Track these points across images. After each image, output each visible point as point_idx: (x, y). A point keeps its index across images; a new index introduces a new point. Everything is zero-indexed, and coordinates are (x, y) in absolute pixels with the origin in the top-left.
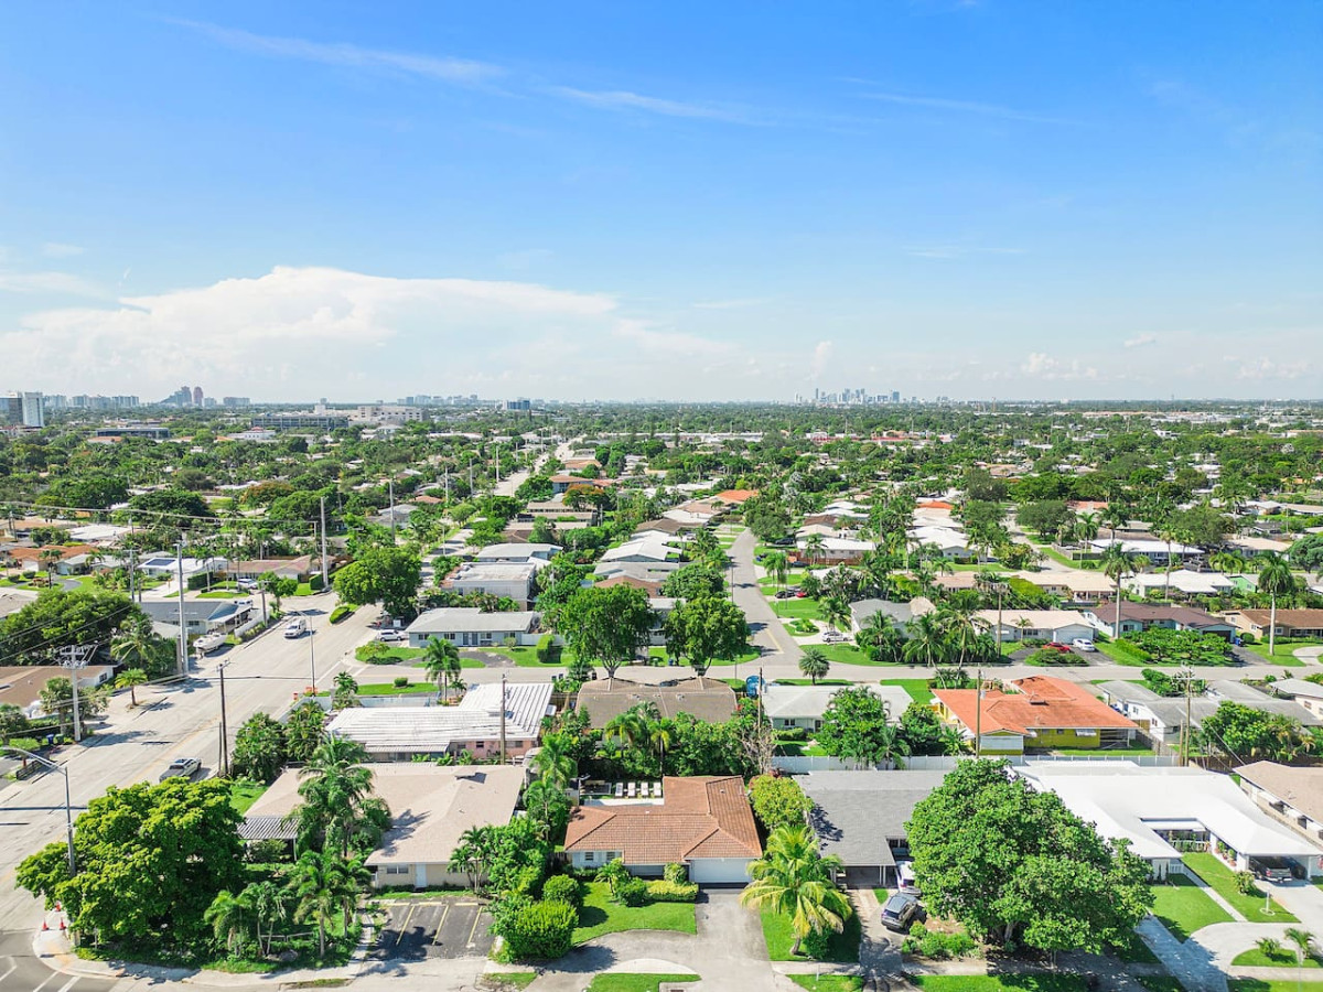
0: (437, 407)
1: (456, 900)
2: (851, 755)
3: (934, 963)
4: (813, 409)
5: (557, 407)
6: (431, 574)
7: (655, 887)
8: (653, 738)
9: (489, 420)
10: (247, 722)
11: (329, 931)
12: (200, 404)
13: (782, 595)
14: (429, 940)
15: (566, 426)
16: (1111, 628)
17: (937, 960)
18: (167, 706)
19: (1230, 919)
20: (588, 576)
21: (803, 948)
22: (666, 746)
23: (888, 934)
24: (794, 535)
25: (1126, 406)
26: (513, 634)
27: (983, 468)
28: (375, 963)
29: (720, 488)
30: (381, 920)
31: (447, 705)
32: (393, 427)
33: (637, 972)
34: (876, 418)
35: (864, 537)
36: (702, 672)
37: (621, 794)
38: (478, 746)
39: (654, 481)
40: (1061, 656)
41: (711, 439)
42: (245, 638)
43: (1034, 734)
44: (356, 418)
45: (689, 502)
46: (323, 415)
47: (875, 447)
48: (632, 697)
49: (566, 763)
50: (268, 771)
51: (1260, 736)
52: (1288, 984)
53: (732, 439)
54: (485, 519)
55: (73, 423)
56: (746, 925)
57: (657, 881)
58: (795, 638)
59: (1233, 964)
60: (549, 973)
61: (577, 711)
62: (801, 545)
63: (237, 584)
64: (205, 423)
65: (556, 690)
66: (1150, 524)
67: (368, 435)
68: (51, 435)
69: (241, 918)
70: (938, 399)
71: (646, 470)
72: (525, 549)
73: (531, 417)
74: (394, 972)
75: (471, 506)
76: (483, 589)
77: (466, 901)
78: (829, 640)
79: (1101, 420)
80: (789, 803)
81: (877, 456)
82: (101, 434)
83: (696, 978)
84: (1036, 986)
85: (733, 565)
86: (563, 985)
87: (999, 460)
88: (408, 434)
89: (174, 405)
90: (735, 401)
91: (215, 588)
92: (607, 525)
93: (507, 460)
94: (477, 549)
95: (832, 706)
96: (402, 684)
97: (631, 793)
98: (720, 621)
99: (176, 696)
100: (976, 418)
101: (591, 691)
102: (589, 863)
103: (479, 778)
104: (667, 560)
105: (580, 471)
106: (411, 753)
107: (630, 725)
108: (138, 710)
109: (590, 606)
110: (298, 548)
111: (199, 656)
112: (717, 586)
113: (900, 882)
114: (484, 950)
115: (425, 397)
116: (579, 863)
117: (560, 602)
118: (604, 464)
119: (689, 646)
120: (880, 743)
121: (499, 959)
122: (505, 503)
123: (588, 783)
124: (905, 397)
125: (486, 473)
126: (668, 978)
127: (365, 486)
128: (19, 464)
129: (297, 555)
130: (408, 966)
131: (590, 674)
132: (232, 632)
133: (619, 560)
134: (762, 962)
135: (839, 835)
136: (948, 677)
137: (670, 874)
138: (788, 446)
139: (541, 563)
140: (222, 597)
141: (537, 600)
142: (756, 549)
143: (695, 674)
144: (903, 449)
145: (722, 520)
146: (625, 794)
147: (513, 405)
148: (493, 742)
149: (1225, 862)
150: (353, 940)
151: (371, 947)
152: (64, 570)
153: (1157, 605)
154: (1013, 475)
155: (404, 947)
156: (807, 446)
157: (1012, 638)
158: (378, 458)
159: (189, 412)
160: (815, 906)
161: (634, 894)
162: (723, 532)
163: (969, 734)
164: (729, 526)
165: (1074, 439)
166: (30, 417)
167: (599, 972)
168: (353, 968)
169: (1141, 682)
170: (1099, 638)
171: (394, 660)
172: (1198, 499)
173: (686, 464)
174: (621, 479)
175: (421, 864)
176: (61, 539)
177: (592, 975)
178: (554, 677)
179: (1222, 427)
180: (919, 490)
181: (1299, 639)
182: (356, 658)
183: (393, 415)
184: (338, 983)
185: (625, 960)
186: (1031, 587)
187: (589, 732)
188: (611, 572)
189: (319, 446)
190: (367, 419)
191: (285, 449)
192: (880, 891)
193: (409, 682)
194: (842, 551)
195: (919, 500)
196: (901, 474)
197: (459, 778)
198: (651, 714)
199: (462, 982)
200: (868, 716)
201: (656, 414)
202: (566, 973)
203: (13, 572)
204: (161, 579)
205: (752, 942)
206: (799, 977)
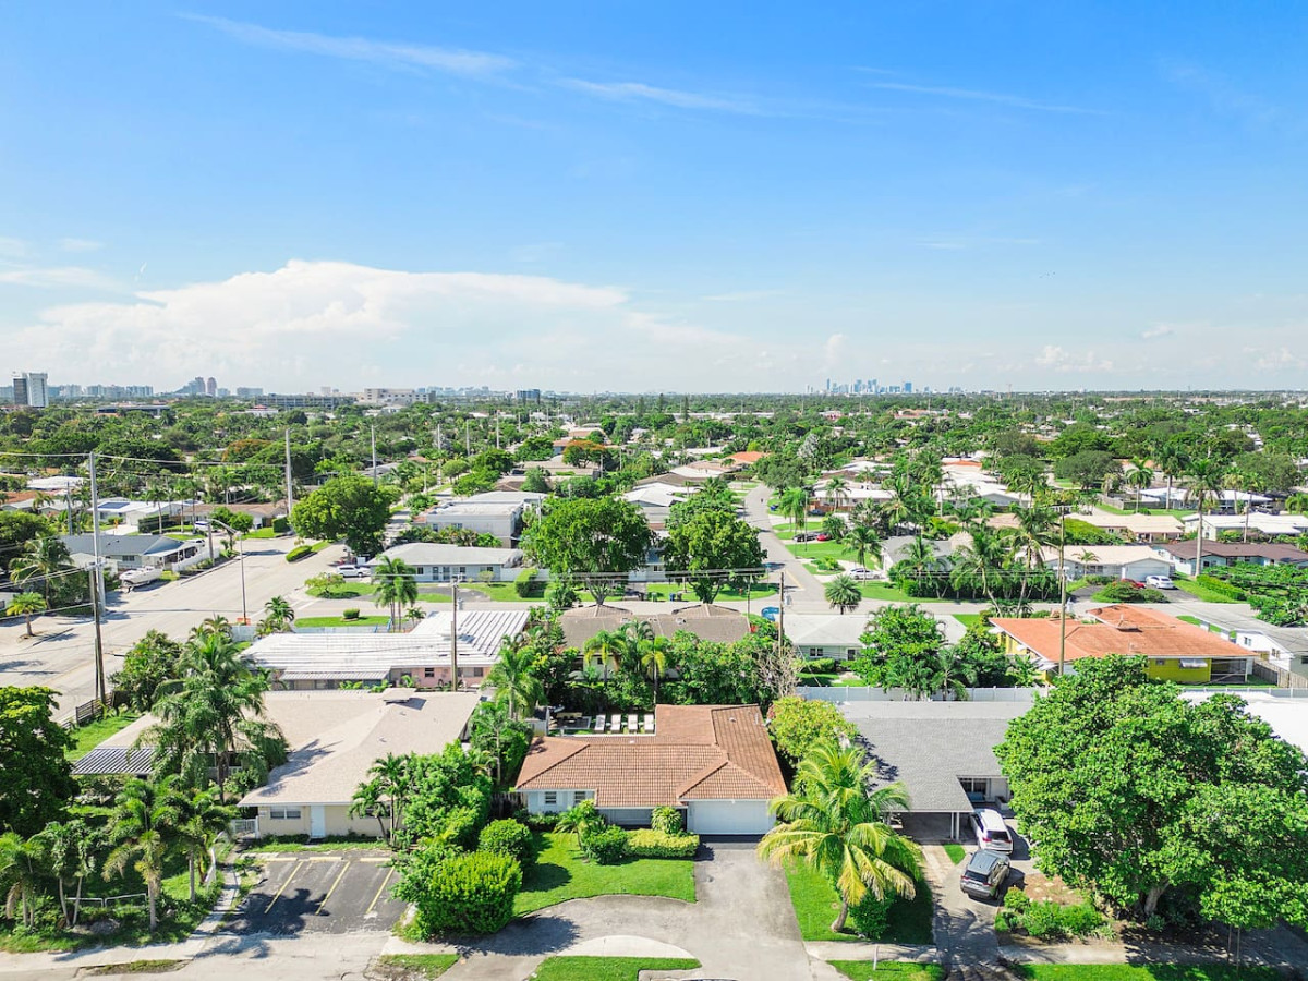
1: (363, 855)
2: (898, 683)
3: (1046, 947)
4: (825, 397)
5: (567, 396)
7: (640, 839)
8: (645, 661)
10: (138, 642)
12: (212, 393)
14: (313, 908)
16: (1188, 565)
18: (69, 636)
21: (851, 922)
22: (662, 673)
23: (972, 905)
26: (489, 567)
28: (228, 938)
29: (730, 451)
30: (253, 879)
31: (397, 632)
32: (398, 407)
33: (606, 955)
36: (708, 600)
37: (602, 728)
38: (427, 675)
39: (661, 445)
40: (1133, 592)
41: (722, 416)
44: (363, 399)
45: (697, 462)
46: (329, 397)
49: (527, 683)
56: (766, 890)
57: (641, 830)
58: (817, 576)
60: (477, 956)
62: (821, 494)
63: (193, 524)
65: (531, 618)
74: (251, 952)
75: (464, 462)
76: (460, 525)
77: (376, 856)
78: (857, 578)
82: (101, 411)
83: (693, 965)
86: (494, 973)
88: (412, 412)
89: (182, 393)
91: (169, 531)
94: (464, 497)
95: (871, 629)
96: (352, 616)
97: (616, 727)
99: (82, 627)
101: (572, 618)
102: (550, 807)
103: (417, 703)
105: (583, 438)
106: (339, 681)
107: (615, 644)
109: (573, 518)
110: (268, 495)
111: (124, 590)
113: (982, 835)
114: (388, 923)
115: (437, 388)
116: (537, 808)
118: (610, 433)
121: (408, 934)
122: (499, 460)
123: (561, 715)
124: (918, 390)
126: (650, 964)
130: (273, 944)
132: (170, 568)
134: (790, 944)
135: (893, 772)
137: (660, 820)
138: (801, 420)
141: (521, 537)
145: (733, 478)
146: (607, 729)
147: (523, 394)
148: (442, 669)
150: (203, 906)
151: (228, 917)
155: (274, 918)
156: (821, 420)
159: (198, 397)
160: (873, 860)
161: (608, 846)
163: (1043, 665)
164: (740, 483)
166: (35, 399)
167: (550, 954)
168: (194, 945)
170: (1176, 575)
171: (350, 595)
173: (695, 431)
175: (318, 805)
176: (16, 488)
177: (540, 958)
178: (532, 609)
182: (307, 593)
183: (400, 398)
184: (165, 966)
185: (590, 937)
187: (561, 652)
189: (320, 421)
190: (374, 401)
191: (282, 421)
192: (953, 847)
193: (361, 615)
195: (945, 459)
197: (389, 703)
199: (346, 967)
200: (919, 637)
202: (503, 955)
204: (113, 521)
205: (777, 913)
206: (848, 964)
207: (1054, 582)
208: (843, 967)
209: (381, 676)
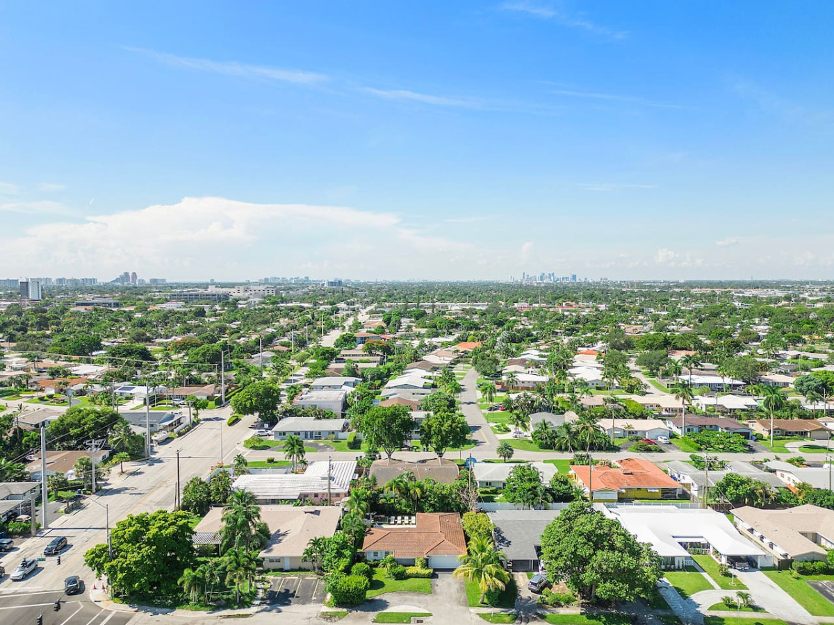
0: (284, 284)
1: (306, 576)
2: (520, 502)
3: (554, 609)
4: (520, 286)
5: (359, 284)
6: (285, 396)
7: (410, 570)
8: (412, 492)
9: (316, 294)
10: (189, 482)
11: (240, 590)
12: (135, 283)
13: (490, 409)
14: (293, 595)
15: (365, 298)
16: (680, 430)
17: (555, 607)
18: (140, 473)
19: (712, 588)
20: (377, 397)
21: (486, 601)
22: (419, 496)
23: (531, 594)
24: (501, 371)
25: (720, 284)
26: (333, 433)
27: (622, 328)
28: (265, 606)
29: (459, 341)
30: (267, 586)
31: (297, 473)
32: (257, 300)
33: (399, 612)
34: (561, 293)
35: (543, 373)
36: (441, 455)
37: (393, 523)
38: (315, 496)
39: (418, 336)
40: (648, 446)
41: (455, 307)
42: (180, 434)
43: (624, 491)
44: (235, 293)
45: (439, 349)
46: (214, 292)
47: (556, 314)
48: (400, 469)
50: (202, 509)
51: (746, 492)
52: (735, 619)
53: (468, 308)
54: (315, 361)
55: (59, 297)
56: (457, 589)
57: (411, 567)
58: (496, 435)
59: (709, 609)
60: (354, 612)
61: (370, 477)
62: (504, 378)
63: (172, 402)
64: (140, 297)
65: (358, 465)
66: (717, 366)
67: (242, 305)
68: (47, 305)
69: (198, 583)
70: (601, 279)
71: (413, 328)
72: (339, 380)
73: (343, 292)
74: (274, 611)
75: (307, 353)
76: (316, 406)
77: (311, 577)
78: (516, 437)
79: (702, 294)
80: (482, 526)
81: (557, 319)
82: (78, 305)
83: (430, 615)
84: (604, 620)
85: (463, 390)
87: (633, 322)
88: (267, 304)
89: (119, 284)
90: (472, 280)
91: (159, 404)
92: (389, 364)
93: (328, 322)
94: (311, 380)
95: (512, 474)
96: (271, 461)
97: (399, 522)
98: (451, 426)
99: (144, 467)
100: (623, 293)
101: (377, 465)
102: (376, 558)
103: (317, 513)
104: (424, 387)
105: (373, 330)
106: (278, 500)
108: (125, 476)
109: (377, 417)
110: (206, 380)
111: (155, 445)
112: (452, 404)
113: (540, 568)
114: (321, 600)
115: (276, 278)
116: (370, 557)
117: (360, 414)
118: (388, 324)
119: (433, 440)
120: (536, 495)
121: (329, 605)
122: (327, 352)
123: (376, 516)
124: (581, 278)
125: (315, 330)
126: (415, 615)
127: (242, 339)
128: (32, 325)
129: (206, 384)
130: (282, 608)
131: (377, 456)
132: (172, 431)
133: (395, 387)
134: (464, 608)
135: (509, 543)
136: (581, 458)
137: (418, 563)
138: (502, 312)
139: (349, 390)
140: (164, 409)
141: (347, 412)
142: (478, 380)
143: (437, 456)
144: (574, 314)
145: (459, 362)
146: (395, 523)
147: (332, 284)
148: (323, 494)
149: (717, 560)
150: (253, 595)
151: (262, 599)
152: (70, 393)
153: (710, 416)
154: (640, 332)
155: (279, 599)
156: (514, 312)
157: (622, 436)
158: (249, 321)
159: (130, 289)
160: (491, 578)
161: (399, 573)
162: (458, 369)
163: (587, 491)
164: (462, 365)
165: (683, 308)
166: (33, 294)
167: (380, 612)
168: (253, 609)
169: (689, 462)
170: (672, 436)
171: (266, 448)
172: (750, 349)
173: (438, 325)
174: (398, 334)
175: (287, 557)
176: (66, 374)
177: (376, 613)
178: (357, 458)
179: (777, 300)
180: (580, 343)
181: (790, 437)
182: (244, 446)
183: (257, 291)
184: (247, 616)
185: (394, 606)
186: (637, 405)
187: (376, 488)
188: (391, 395)
189: (213, 313)
190: (241, 295)
191: (191, 315)
192: (529, 573)
193: (275, 460)
194: (529, 382)
195: (579, 349)
196: (571, 331)
197: (306, 513)
198: (411, 479)
199: (310, 616)
200: (530, 480)
201: (421, 290)
202: (363, 612)
203: (41, 394)
204: (128, 398)
205: (460, 598)
206: (483, 614)
207: (609, 442)
208: (482, 616)
209: (296, 498)
